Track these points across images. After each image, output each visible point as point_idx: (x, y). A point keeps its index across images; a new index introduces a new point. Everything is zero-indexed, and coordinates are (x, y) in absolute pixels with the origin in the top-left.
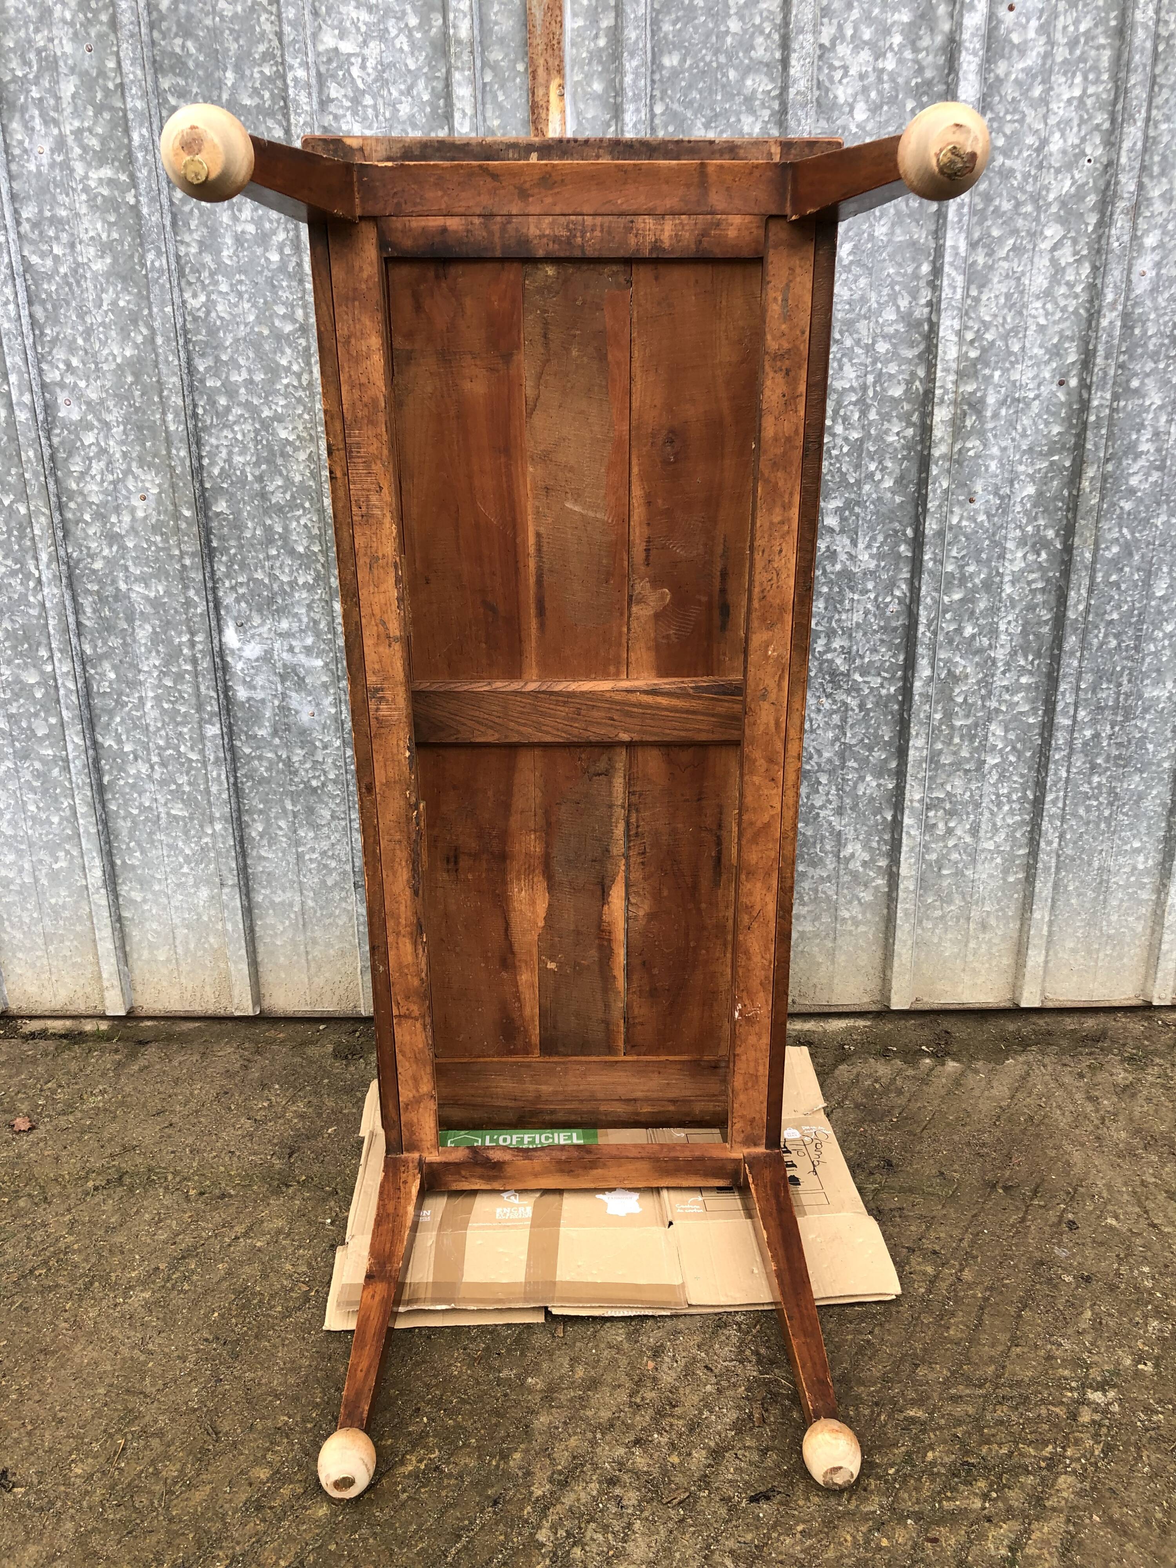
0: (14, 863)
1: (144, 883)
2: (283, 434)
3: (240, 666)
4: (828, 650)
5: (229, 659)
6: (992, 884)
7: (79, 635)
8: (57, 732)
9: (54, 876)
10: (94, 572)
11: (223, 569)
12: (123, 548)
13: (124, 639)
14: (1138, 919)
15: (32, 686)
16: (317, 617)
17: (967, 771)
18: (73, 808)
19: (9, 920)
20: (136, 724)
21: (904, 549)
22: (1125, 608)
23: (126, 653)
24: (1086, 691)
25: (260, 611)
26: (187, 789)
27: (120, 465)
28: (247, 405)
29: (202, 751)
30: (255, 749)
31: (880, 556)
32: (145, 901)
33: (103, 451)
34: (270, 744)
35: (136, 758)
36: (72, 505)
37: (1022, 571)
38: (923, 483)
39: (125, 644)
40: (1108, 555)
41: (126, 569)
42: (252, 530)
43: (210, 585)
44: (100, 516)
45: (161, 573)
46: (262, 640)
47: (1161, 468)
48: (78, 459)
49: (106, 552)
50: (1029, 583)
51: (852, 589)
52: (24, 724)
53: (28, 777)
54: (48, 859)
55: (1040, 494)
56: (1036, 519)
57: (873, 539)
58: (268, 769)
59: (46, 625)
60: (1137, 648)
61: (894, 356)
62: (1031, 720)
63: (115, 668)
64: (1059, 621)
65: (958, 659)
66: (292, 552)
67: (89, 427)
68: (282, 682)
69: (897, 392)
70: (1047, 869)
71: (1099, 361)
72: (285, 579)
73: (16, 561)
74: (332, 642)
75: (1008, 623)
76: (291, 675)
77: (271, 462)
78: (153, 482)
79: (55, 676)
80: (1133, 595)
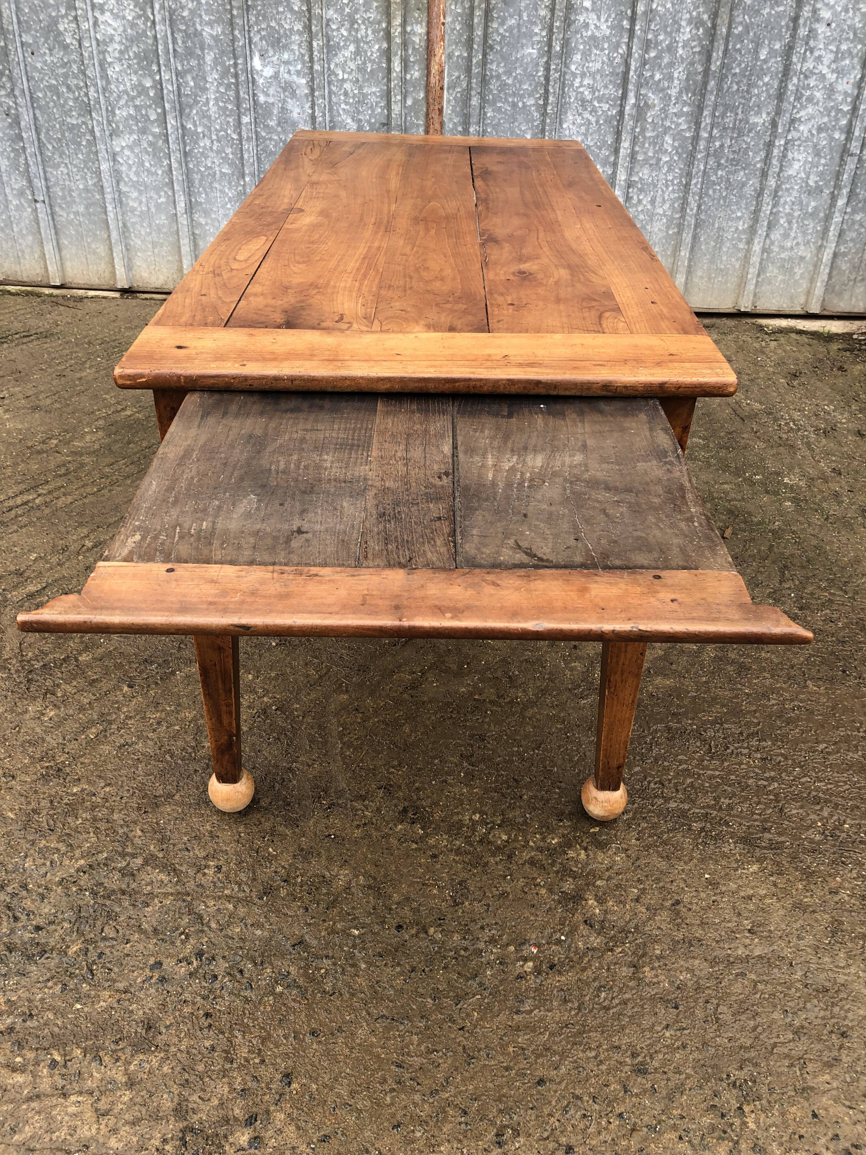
0: (136, 198)
1: (206, 213)
3: (261, 81)
4: (581, 86)
5: (256, 76)
6: (661, 235)
7: (175, 57)
8: (161, 118)
9: (158, 206)
10: (183, 18)
11: (254, 19)
13: (199, 61)
14: (737, 260)
15: (148, 88)
16: (303, 52)
17: (651, 165)
18: (170, 166)
20: (204, 115)
21: (626, 24)
22: (743, 65)
23: (200, 70)
24: (718, 117)
25: (273, 47)
26: (231, 156)
29: (240, 134)
30: (268, 133)
31: (612, 28)
32: (207, 224)
34: (276, 131)
35: (204, 136)
37: (688, 40)
39: (199, 64)
40: (736, 32)
41: (201, 16)
43: (246, 28)
45: (219, 20)
46: (274, 65)
49: (190, 5)
50: (692, 48)
51: (596, 47)
52: (144, 112)
53: (146, 145)
54: (156, 197)
56: (698, 7)
57: (609, 16)
58: (275, 146)
59: (157, 50)
60: (748, 91)
62: (687, 135)
63: (193, 78)
64: (706, 72)
65: (650, 95)
66: (291, 10)
68: (284, 93)
70: (689, 225)
73: (141, 9)
74: (311, 68)
75: (679, 73)
76: (289, 88)
79: (161, 82)
80: (748, 58)
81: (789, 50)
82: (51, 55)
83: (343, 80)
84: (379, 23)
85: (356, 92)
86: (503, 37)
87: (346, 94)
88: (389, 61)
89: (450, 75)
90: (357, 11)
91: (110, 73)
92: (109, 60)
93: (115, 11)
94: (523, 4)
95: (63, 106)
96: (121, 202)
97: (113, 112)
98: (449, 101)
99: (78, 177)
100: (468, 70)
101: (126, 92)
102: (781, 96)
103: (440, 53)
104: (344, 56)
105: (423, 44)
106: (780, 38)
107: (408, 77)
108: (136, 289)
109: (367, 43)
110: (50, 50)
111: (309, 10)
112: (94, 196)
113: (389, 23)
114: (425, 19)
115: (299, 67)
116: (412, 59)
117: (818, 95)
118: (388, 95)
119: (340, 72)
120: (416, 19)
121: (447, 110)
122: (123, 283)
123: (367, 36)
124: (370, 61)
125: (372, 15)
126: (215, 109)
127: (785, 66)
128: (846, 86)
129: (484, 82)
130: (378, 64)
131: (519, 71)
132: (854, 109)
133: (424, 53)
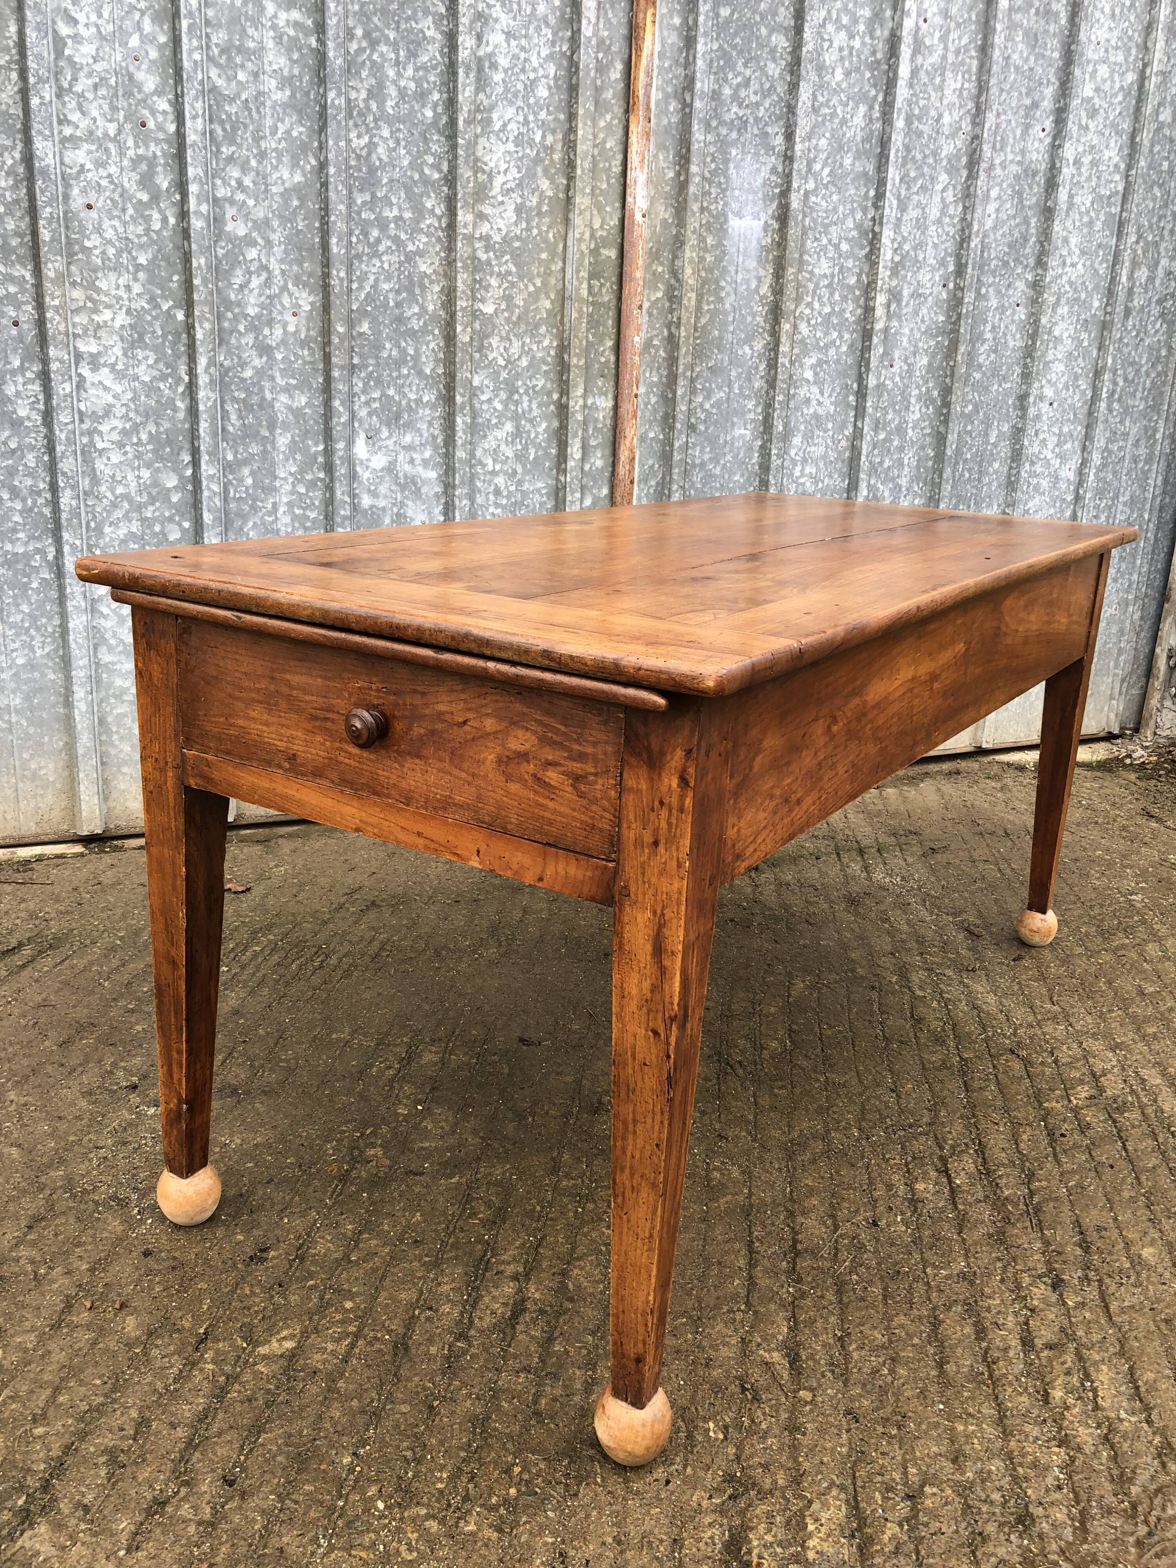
2: (423, 268)
3: (367, 475)
4: (802, 475)
5: (358, 469)
8: (190, 536)
10: (243, 380)
11: (361, 385)
12: (271, 358)
13: (264, 445)
15: (169, 490)
16: (436, 432)
19: (117, 732)
20: (268, 530)
21: (852, 398)
22: (974, 450)
23: (265, 459)
25: (388, 425)
27: (278, 280)
28: (396, 239)
33: (265, 268)
36: (229, 315)
37: (918, 420)
38: (866, 349)
39: (265, 452)
40: (967, 411)
41: (272, 378)
42: (389, 351)
43: (350, 398)
44: (254, 328)
45: (303, 385)
46: (388, 452)
47: (995, 351)
48: (239, 272)
49: (256, 362)
50: (922, 429)
51: (819, 428)
52: (157, 528)
55: (930, 364)
56: (927, 382)
60: (979, 480)
61: (851, 255)
63: (252, 473)
64: (940, 457)
66: (420, 373)
67: (253, 243)
68: (402, 492)
69: (853, 281)
71: (969, 270)
72: (413, 396)
73: (168, 366)
74: (449, 456)
75: (909, 458)
76: (411, 486)
77: (410, 290)
78: (306, 300)
79: (196, 480)
80: (979, 441)
81: (1018, 433)
83: (493, 473)
84: (549, 394)
85: (512, 488)
86: (709, 414)
87: (497, 492)
88: (563, 446)
89: (642, 465)
90: (518, 376)
91: (99, 465)
92: (100, 445)
93: (120, 367)
94: (734, 373)
96: (99, 681)
97: (99, 531)
99: (17, 645)
100: (666, 458)
101: (126, 497)
102: (1012, 484)
103: (632, 433)
104: (496, 439)
105: (608, 422)
106: (1008, 418)
107: (587, 467)
108: (114, 833)
111: (451, 375)
112: (44, 675)
113: (565, 393)
114: (612, 390)
115: (428, 454)
116: (593, 442)
117: (1045, 483)
118: (560, 493)
119: (490, 462)
120: (600, 389)
122: (91, 825)
123: (531, 410)
124: (534, 445)
125: (540, 382)
126: (287, 519)
127: (1014, 450)
128: (1068, 473)
129: (686, 474)
130: (545, 449)
131: (729, 457)
132: (1078, 498)
133: (610, 434)
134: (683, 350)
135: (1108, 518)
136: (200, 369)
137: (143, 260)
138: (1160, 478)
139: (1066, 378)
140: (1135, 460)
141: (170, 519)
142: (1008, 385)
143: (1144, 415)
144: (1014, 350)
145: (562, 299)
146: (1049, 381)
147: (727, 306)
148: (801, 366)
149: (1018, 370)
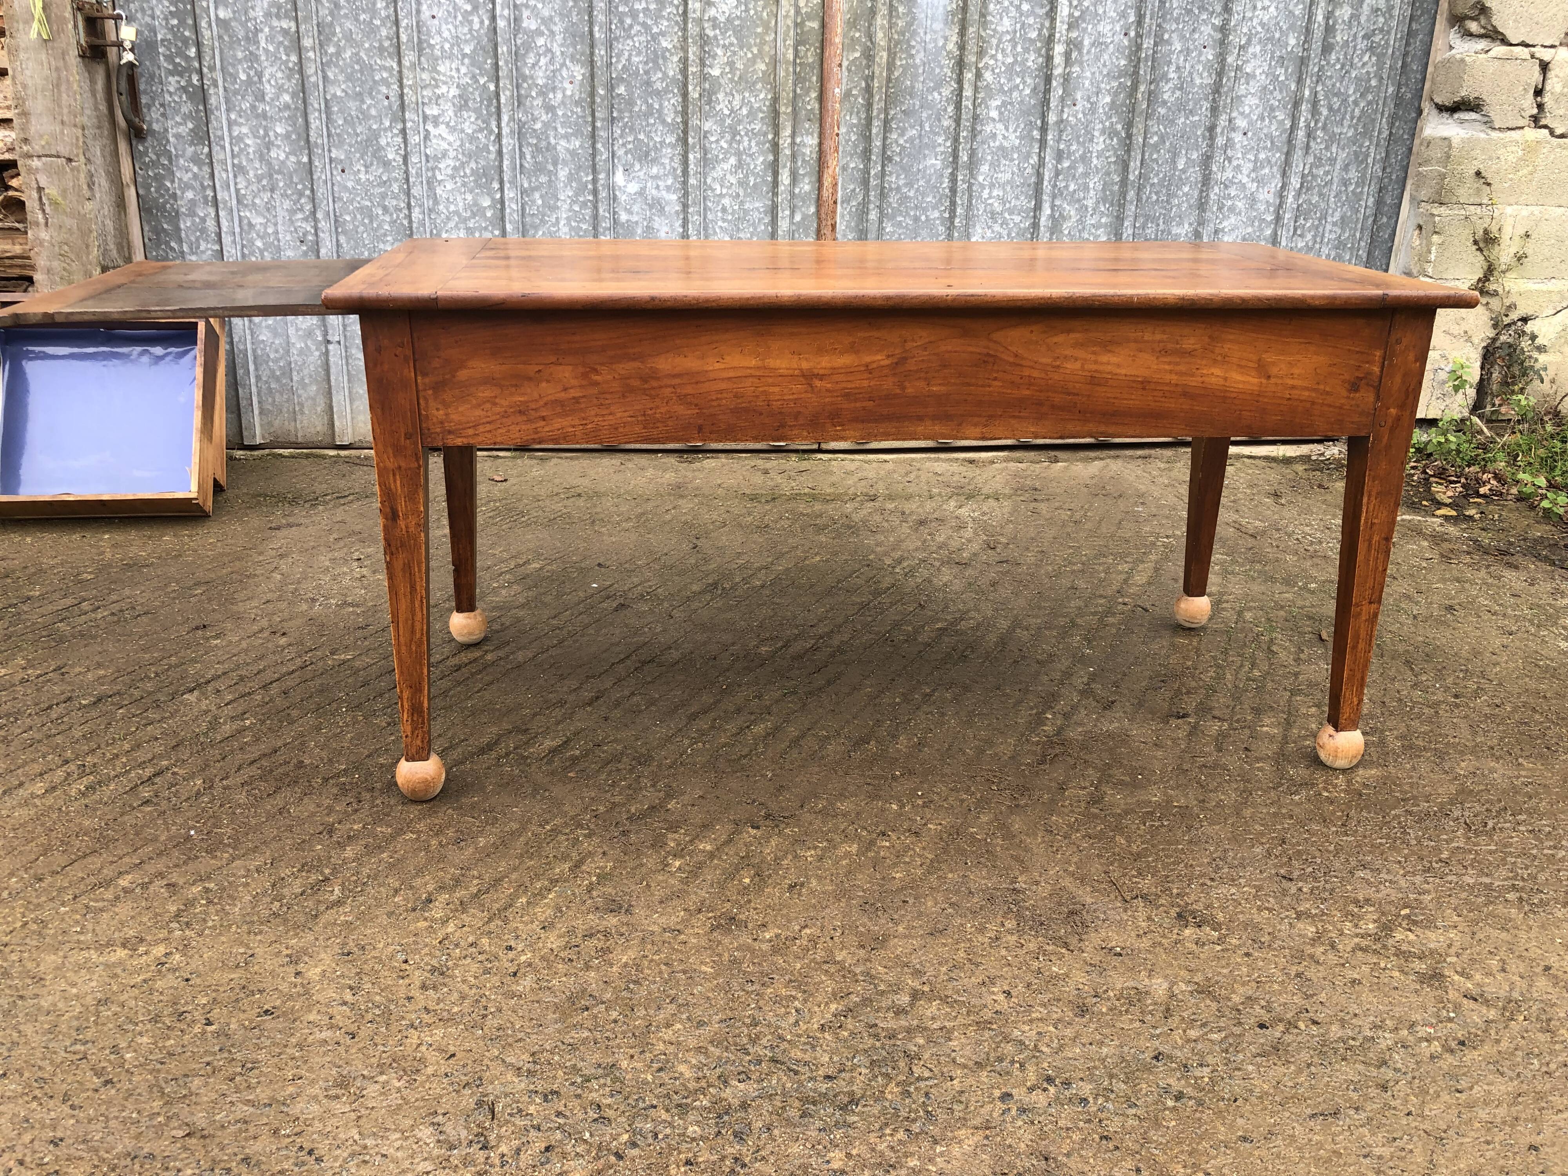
2: (665, 44)
3: (624, 197)
4: (990, 198)
5: (617, 193)
7: (521, 173)
10: (535, 131)
11: (619, 132)
12: (555, 114)
13: (550, 177)
15: (485, 208)
16: (676, 165)
20: (553, 237)
21: (1036, 134)
22: (1161, 175)
23: (550, 186)
24: (1139, 228)
25: (640, 161)
27: (559, 59)
28: (644, 25)
33: (549, 50)
36: (525, 85)
37: (1103, 150)
38: (1047, 91)
39: (550, 181)
40: (1152, 141)
41: (556, 129)
42: (639, 106)
43: (610, 141)
44: (542, 93)
45: (577, 133)
46: (639, 181)
47: (1181, 89)
48: (532, 55)
49: (544, 118)
50: (1107, 158)
51: (1005, 158)
55: (1113, 102)
56: (1111, 117)
59: (501, 166)
60: (1168, 202)
61: (1032, 13)
63: (541, 196)
64: (1124, 182)
65: (1065, 206)
66: (664, 122)
67: (542, 34)
68: (651, 210)
69: (1034, 35)
71: (1147, 20)
72: (658, 139)
73: (484, 122)
74: (685, 183)
75: (1095, 183)
76: (657, 206)
77: (655, 62)
78: (579, 72)
79: (502, 201)
80: (1166, 168)
81: (1207, 160)
82: (367, 172)
83: (721, 196)
84: (765, 135)
85: (736, 207)
86: (903, 148)
87: (724, 210)
88: (776, 174)
89: (844, 188)
90: (740, 122)
91: (439, 191)
92: (439, 177)
93: (452, 124)
94: (924, 115)
95: (376, 230)
98: (843, 216)
100: (865, 183)
101: (456, 212)
102: (1202, 205)
103: (834, 165)
104: (723, 170)
105: (814, 156)
106: (1197, 147)
107: (797, 191)
109: (751, 156)
110: (366, 167)
111: (685, 123)
113: (777, 134)
114: (817, 130)
115: (670, 182)
116: (801, 172)
117: (1240, 205)
118: (773, 211)
119: (718, 187)
120: (807, 130)
121: (841, 227)
123: (750, 148)
124: (753, 174)
125: (757, 126)
126: (566, 229)
127: (1204, 175)
128: (1267, 195)
129: (883, 195)
130: (762, 177)
131: (921, 183)
132: (1278, 218)
133: (816, 165)
134: (877, 98)
135: (1315, 237)
136: (503, 124)
137: (467, 50)
138: (1371, 200)
139: (1260, 109)
140: (1345, 183)
141: (486, 228)
142: (1197, 118)
143: (1353, 141)
144: (1201, 86)
145: (774, 62)
146: (1242, 114)
147: (918, 61)
148: (987, 107)
149: (1206, 105)
